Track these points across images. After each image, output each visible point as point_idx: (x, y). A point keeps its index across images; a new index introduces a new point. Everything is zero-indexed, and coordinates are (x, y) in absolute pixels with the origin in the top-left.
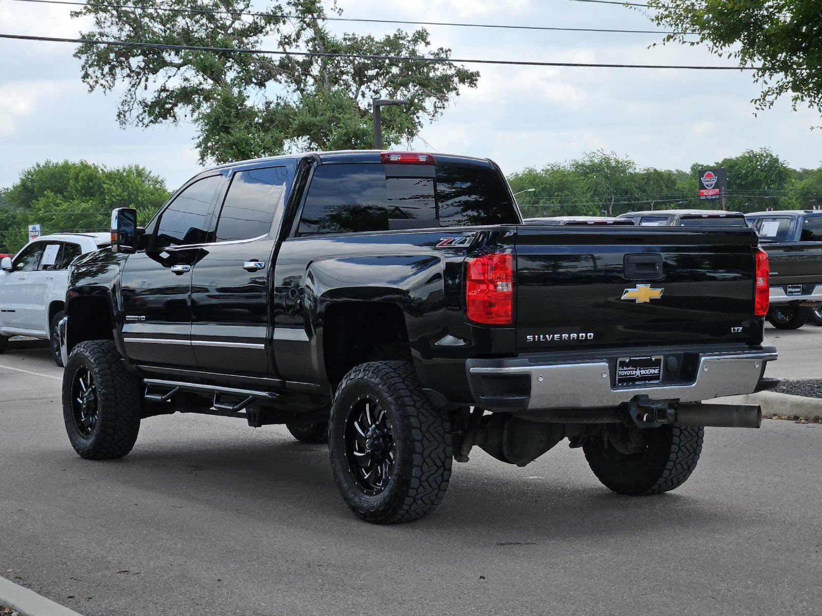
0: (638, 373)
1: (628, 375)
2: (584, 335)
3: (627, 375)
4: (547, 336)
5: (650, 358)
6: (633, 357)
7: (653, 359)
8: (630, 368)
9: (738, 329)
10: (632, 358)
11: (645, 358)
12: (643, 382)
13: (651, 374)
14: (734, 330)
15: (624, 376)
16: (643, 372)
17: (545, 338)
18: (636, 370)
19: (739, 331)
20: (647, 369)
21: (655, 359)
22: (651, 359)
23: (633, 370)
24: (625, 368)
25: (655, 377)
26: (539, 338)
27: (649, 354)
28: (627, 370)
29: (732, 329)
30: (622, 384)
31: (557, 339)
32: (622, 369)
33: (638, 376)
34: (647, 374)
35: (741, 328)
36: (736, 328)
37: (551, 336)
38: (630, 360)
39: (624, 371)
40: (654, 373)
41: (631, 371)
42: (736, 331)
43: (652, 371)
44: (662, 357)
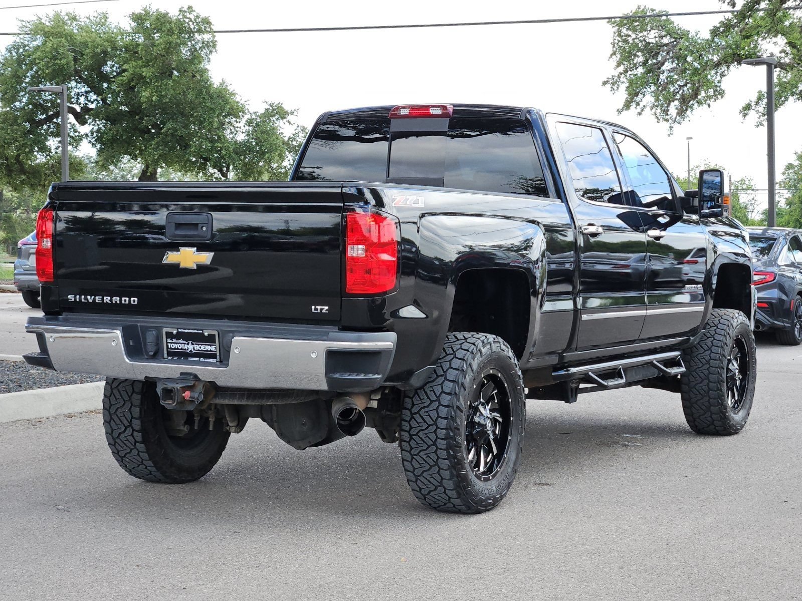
0: (190, 347)
1: (180, 349)
2: (127, 299)
3: (178, 349)
4: (89, 297)
5: (201, 332)
6: (181, 329)
7: (206, 334)
8: (181, 341)
9: (322, 309)
10: (179, 330)
11: (196, 331)
12: (197, 359)
13: (207, 351)
14: (316, 309)
15: (175, 349)
16: (197, 347)
17: (86, 299)
18: (188, 344)
19: (324, 311)
20: (202, 345)
21: (209, 334)
22: (203, 334)
23: (185, 344)
24: (174, 341)
25: (210, 355)
26: (80, 299)
27: (200, 328)
28: (179, 343)
29: (313, 307)
30: (173, 358)
31: (99, 300)
32: (171, 341)
33: (191, 351)
34: (202, 350)
35: (326, 308)
36: (319, 307)
37: (93, 297)
38: (178, 332)
39: (173, 343)
40: (211, 351)
41: (183, 345)
42: (319, 311)
43: (208, 348)
44: (216, 333)
